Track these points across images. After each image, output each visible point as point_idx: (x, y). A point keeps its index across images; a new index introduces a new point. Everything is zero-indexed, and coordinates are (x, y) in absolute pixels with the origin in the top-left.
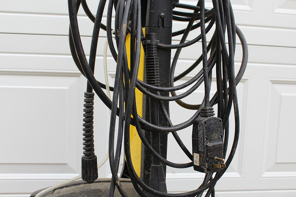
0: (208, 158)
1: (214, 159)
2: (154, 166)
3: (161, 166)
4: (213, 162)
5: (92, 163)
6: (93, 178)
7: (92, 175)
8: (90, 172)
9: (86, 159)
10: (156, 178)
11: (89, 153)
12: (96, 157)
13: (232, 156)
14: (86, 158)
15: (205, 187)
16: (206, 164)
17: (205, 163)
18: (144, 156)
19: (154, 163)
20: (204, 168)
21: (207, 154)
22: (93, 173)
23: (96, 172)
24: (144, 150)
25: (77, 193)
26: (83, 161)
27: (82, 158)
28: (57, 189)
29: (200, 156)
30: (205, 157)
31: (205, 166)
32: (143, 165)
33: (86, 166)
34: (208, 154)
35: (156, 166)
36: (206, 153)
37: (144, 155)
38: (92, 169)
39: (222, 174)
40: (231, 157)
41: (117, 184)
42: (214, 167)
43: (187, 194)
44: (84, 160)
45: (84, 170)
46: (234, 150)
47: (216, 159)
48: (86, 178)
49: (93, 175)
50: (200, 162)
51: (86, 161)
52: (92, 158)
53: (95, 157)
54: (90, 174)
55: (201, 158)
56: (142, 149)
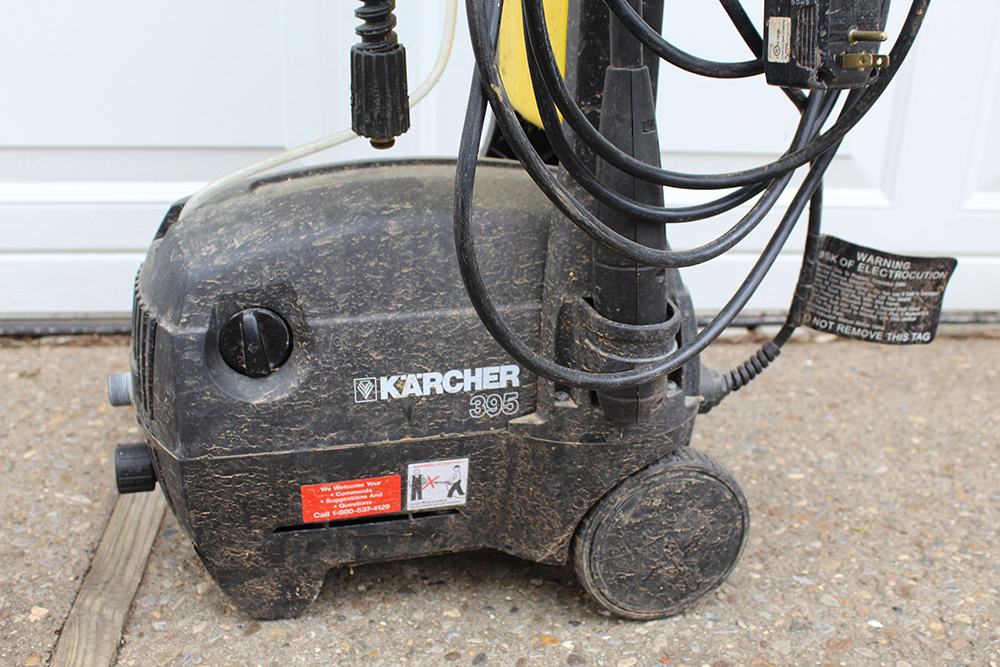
0: (826, 28)
1: (847, 37)
2: (617, 72)
3: (645, 70)
4: (841, 48)
5: (389, 69)
6: (393, 125)
7: (389, 115)
8: (383, 103)
9: (368, 53)
10: (627, 116)
11: (376, 30)
12: (404, 49)
13: (909, 36)
14: (368, 50)
15: (800, 155)
16: (818, 52)
17: (813, 50)
18: (580, 45)
19: (619, 61)
20: (808, 69)
21: (822, 13)
22: (394, 108)
23: (402, 106)
24: (578, 24)
25: (334, 189)
26: (356, 59)
27: (352, 53)
28: (261, 185)
29: (794, 23)
30: (814, 26)
31: (813, 59)
32: (575, 79)
33: (366, 77)
34: (827, 13)
35: (627, 72)
36: (818, 10)
37: (578, 41)
38: (388, 90)
39: (864, 107)
40: (906, 40)
41: (495, 94)
42: (844, 66)
43: (735, 178)
44: (358, 56)
45: (360, 97)
46: (920, 13)
47: (856, 38)
48: (368, 127)
49: (395, 115)
50: (793, 46)
51: (368, 58)
52: (390, 50)
53: (400, 49)
54: (384, 111)
55: (798, 33)
56: (569, 23)
